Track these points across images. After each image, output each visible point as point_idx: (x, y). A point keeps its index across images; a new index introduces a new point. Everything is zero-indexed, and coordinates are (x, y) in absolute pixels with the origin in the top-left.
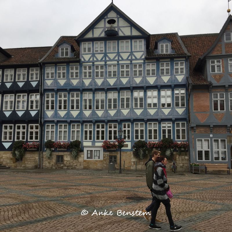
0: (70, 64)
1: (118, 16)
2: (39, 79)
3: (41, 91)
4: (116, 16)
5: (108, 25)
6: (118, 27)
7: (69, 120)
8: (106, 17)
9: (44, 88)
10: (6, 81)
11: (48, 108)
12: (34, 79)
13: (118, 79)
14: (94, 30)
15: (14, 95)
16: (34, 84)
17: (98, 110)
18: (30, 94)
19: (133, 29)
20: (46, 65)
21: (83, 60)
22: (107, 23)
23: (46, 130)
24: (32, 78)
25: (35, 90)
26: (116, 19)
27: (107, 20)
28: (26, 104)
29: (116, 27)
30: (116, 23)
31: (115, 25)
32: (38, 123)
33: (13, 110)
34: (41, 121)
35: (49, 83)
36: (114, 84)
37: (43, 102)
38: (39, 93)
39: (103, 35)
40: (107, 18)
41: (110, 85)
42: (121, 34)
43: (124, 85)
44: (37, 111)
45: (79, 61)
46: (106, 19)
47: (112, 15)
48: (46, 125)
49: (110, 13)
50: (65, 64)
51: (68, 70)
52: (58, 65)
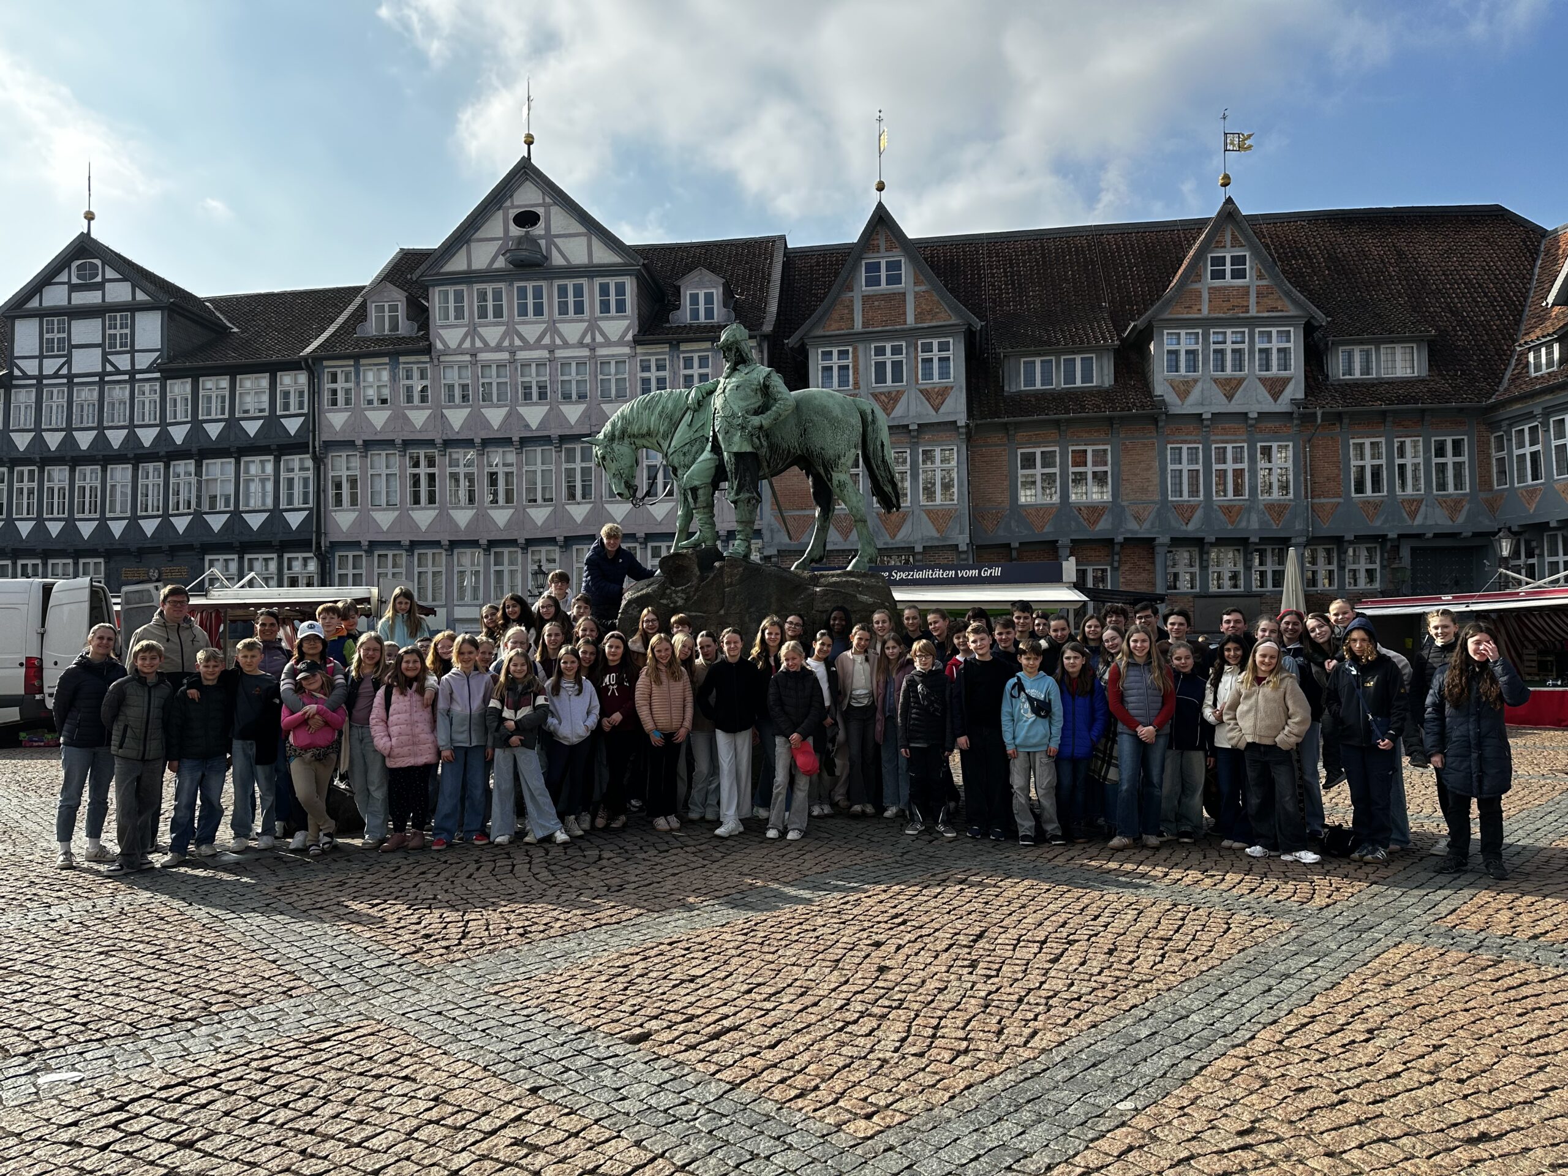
0: (402, 359)
1: (548, 200)
2: (305, 411)
3: (314, 447)
4: (541, 201)
5: (515, 231)
6: (549, 236)
7: (405, 540)
8: (508, 203)
9: (323, 439)
10: (206, 418)
11: (338, 501)
12: (293, 410)
13: (551, 409)
14: (473, 245)
15: (232, 460)
16: (292, 425)
17: (495, 508)
18: (283, 458)
19: (596, 244)
20: (325, 363)
21: (439, 345)
22: (511, 222)
23: (337, 572)
24: (286, 406)
25: (297, 446)
26: (540, 211)
27: (513, 213)
28: (270, 486)
29: (541, 237)
30: (541, 224)
31: (539, 230)
32: (310, 552)
33: (232, 508)
34: (318, 544)
35: (337, 420)
36: (543, 423)
37: (322, 483)
38: (308, 453)
39: (501, 263)
40: (513, 207)
41: (527, 426)
42: (557, 260)
43: (572, 427)
44: (307, 512)
45: (428, 350)
46: (511, 211)
47: (527, 197)
48: (337, 554)
49: (521, 189)
50: (386, 360)
51: (394, 378)
52: (363, 361)
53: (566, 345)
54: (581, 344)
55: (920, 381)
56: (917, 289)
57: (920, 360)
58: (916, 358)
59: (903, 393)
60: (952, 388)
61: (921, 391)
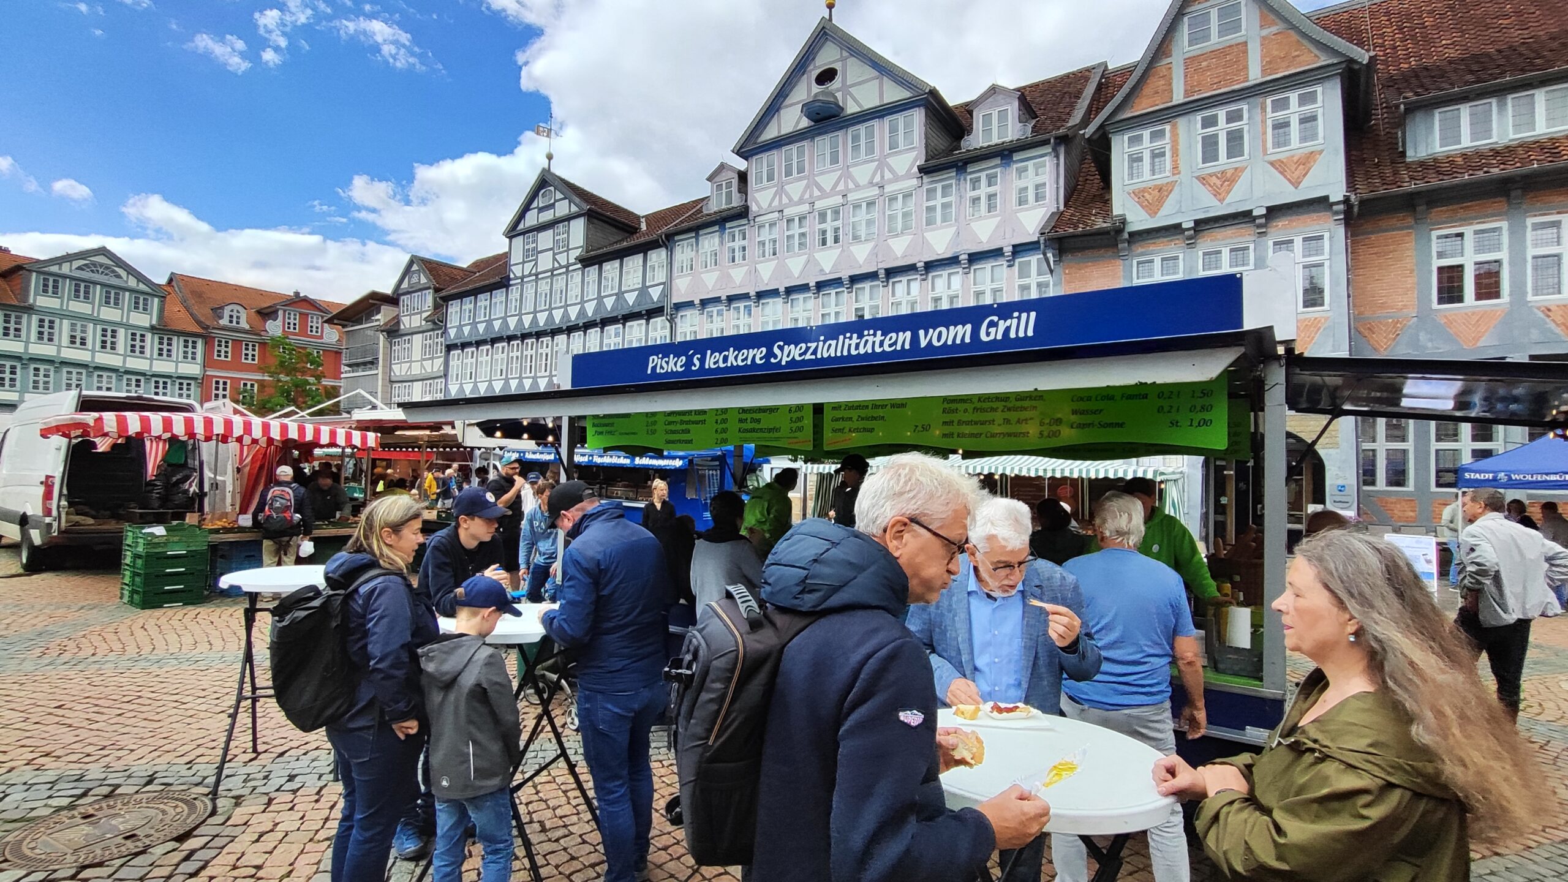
0: (728, 226)
1: (846, 53)
2: (664, 280)
3: (668, 309)
4: (839, 57)
5: (816, 89)
6: (845, 88)
8: (810, 66)
9: (674, 302)
10: (605, 294)
12: (656, 280)
13: (843, 251)
14: (782, 112)
15: (621, 325)
16: (656, 293)
18: (651, 321)
19: (886, 84)
20: (677, 238)
22: (813, 83)
24: (651, 279)
25: (659, 310)
26: (838, 66)
27: (815, 74)
29: (838, 91)
30: (839, 78)
31: (836, 84)
35: (683, 285)
36: (835, 266)
38: (664, 314)
39: (805, 123)
40: (815, 68)
41: (822, 271)
42: (851, 108)
43: (861, 266)
45: (746, 214)
46: (813, 73)
47: (827, 57)
49: (821, 50)
50: (717, 228)
51: (722, 243)
52: (701, 232)
53: (858, 187)
54: (871, 184)
55: (1270, 150)
56: (1265, 32)
57: (1269, 123)
58: (1264, 122)
59: (1243, 169)
60: (1321, 152)
61: (1272, 164)
